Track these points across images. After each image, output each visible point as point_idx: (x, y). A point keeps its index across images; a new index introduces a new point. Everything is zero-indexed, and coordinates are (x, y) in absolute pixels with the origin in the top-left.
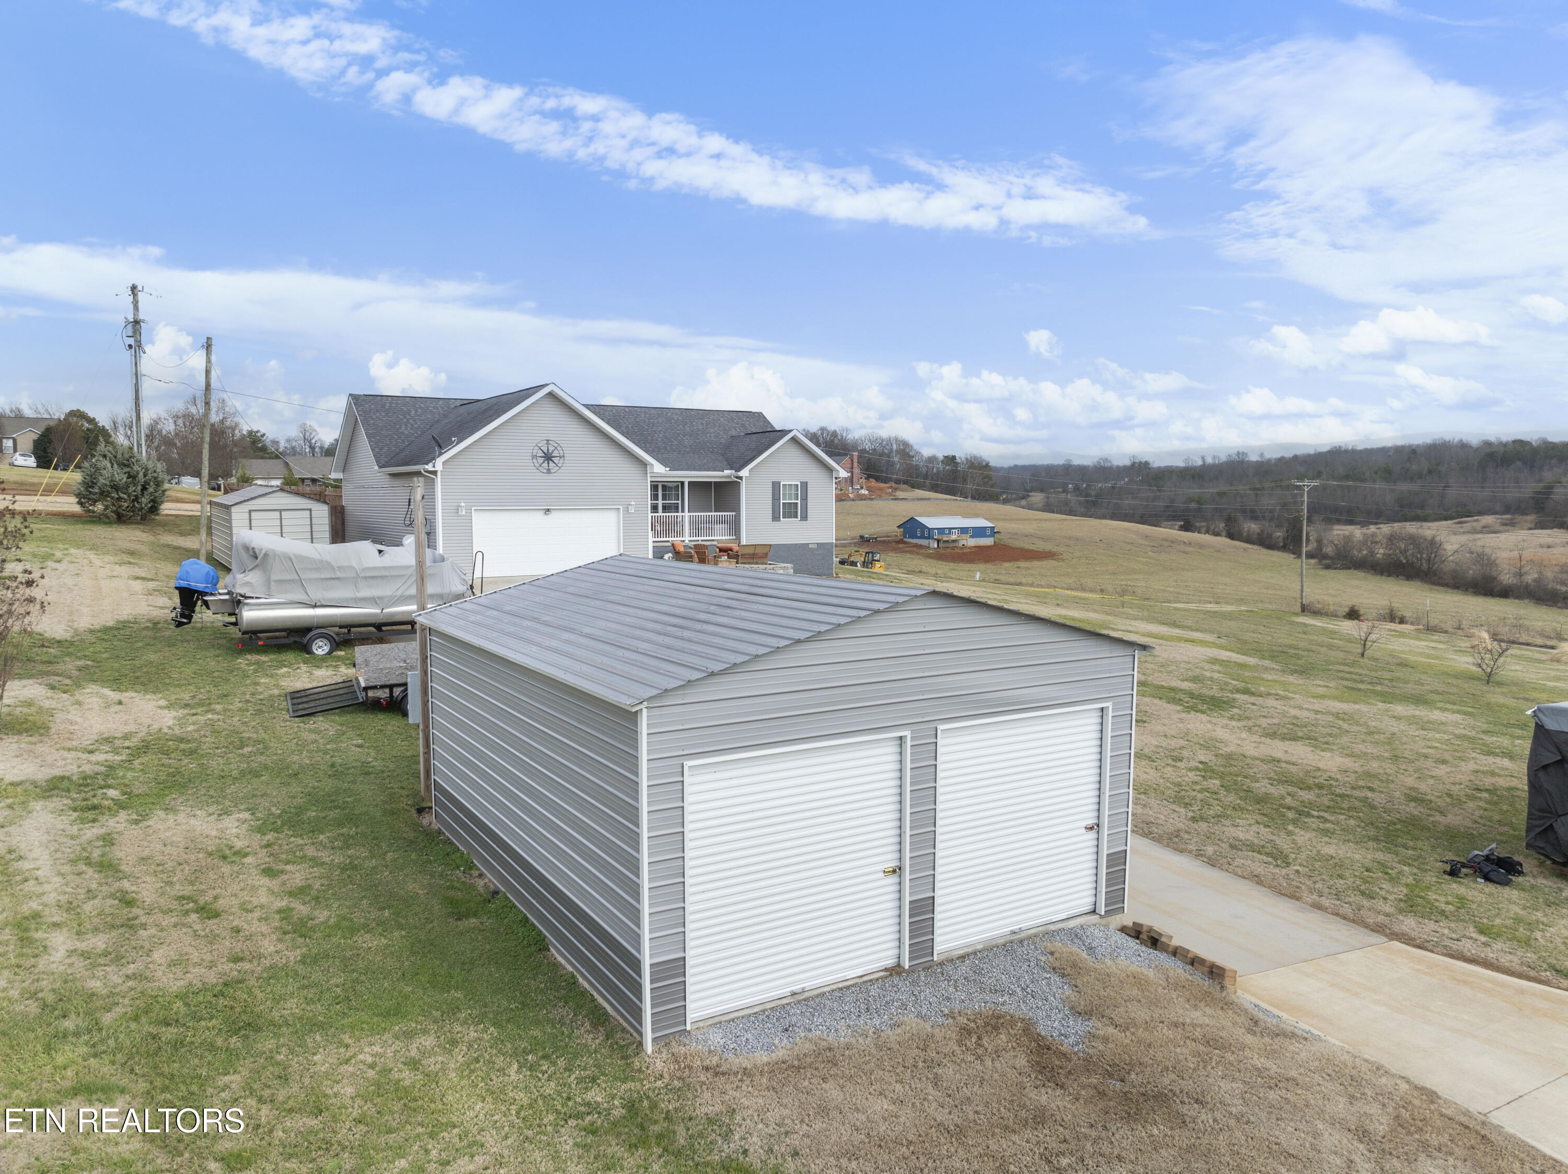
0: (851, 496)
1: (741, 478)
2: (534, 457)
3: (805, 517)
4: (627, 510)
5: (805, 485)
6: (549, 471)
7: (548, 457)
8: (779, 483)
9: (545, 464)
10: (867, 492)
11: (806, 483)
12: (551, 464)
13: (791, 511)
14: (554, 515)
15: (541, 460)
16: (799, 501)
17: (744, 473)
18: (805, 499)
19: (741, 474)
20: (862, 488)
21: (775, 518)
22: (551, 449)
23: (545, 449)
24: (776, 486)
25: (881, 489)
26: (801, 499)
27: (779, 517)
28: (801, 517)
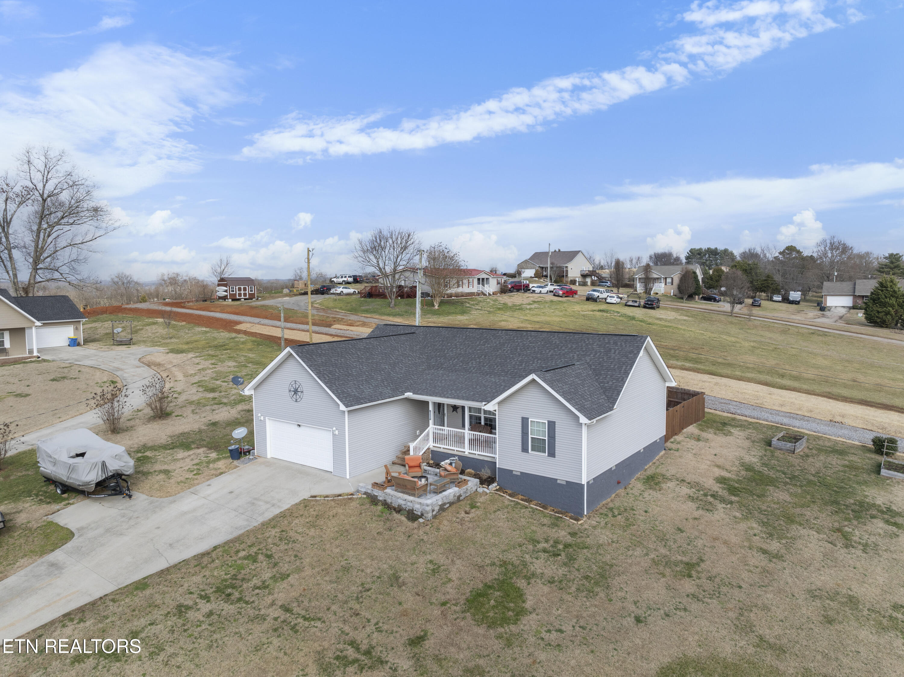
1: (494, 412)
2: (290, 391)
3: (552, 454)
5: (552, 425)
6: (296, 401)
8: (528, 419)
9: (295, 396)
13: (538, 446)
14: (302, 429)
15: (293, 393)
16: (546, 438)
17: (492, 406)
18: (552, 436)
19: (488, 407)
21: (525, 449)
22: (297, 386)
23: (294, 386)
24: (525, 421)
26: (549, 436)
27: (528, 450)
28: (549, 453)
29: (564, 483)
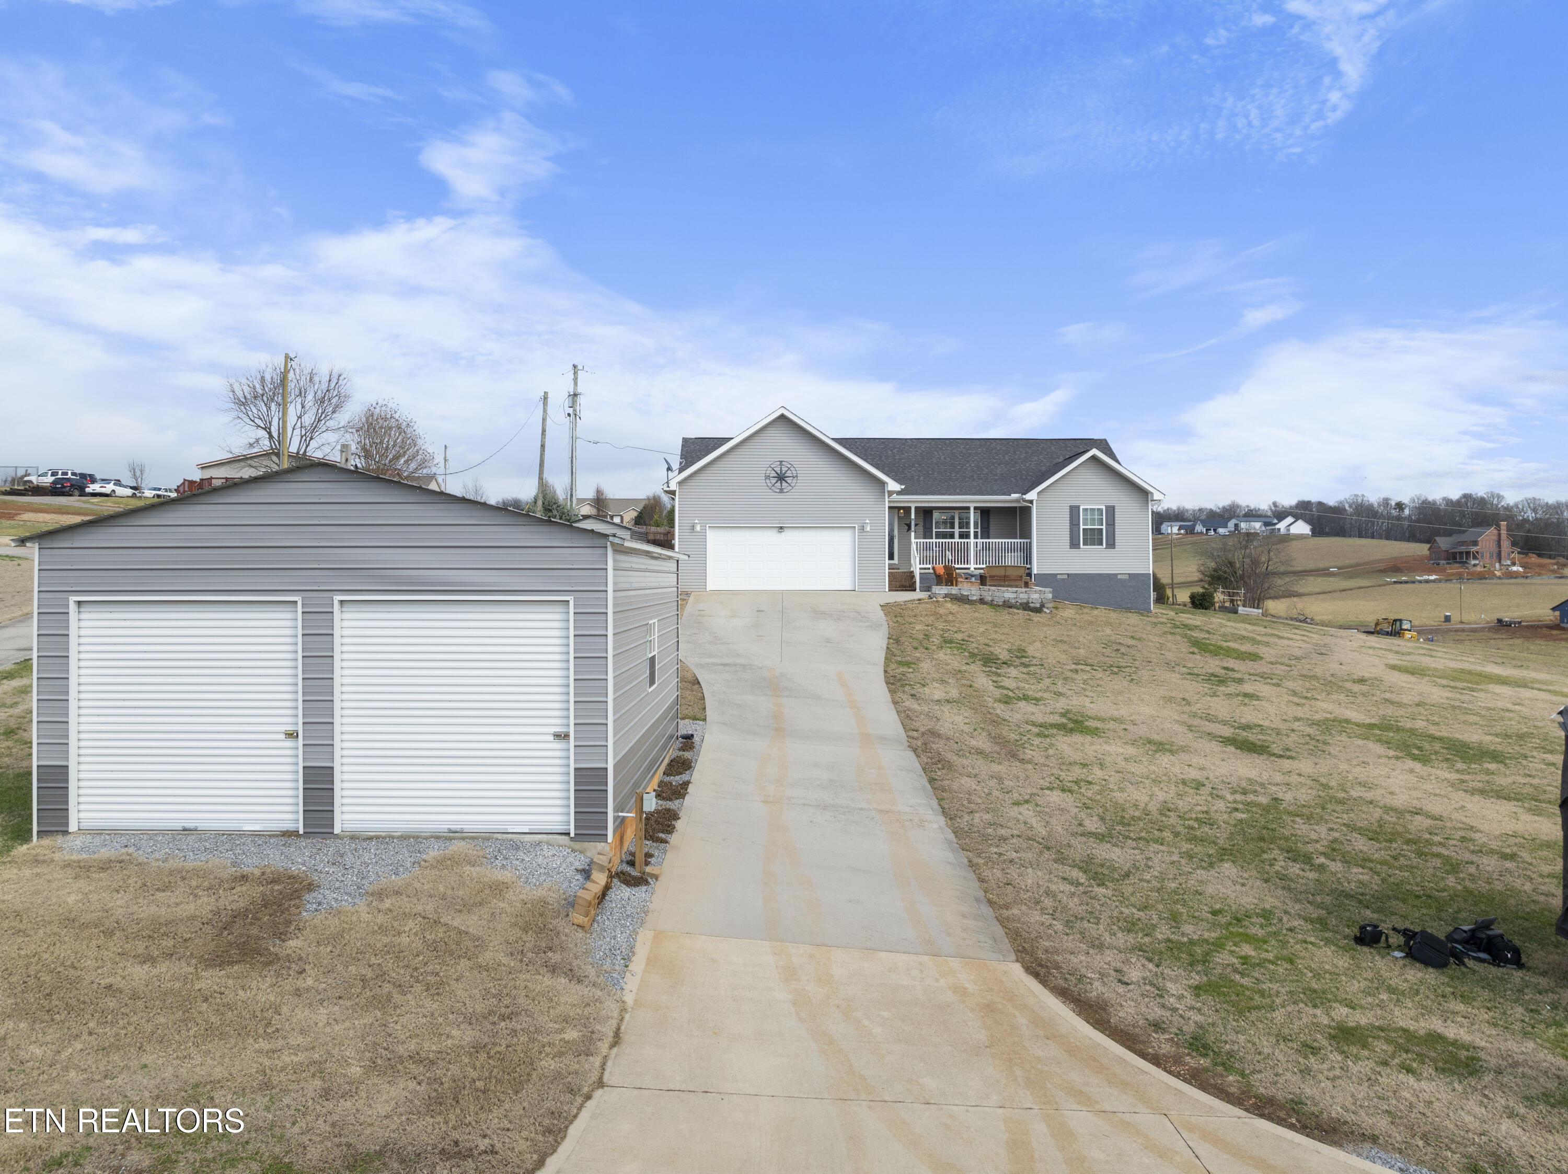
0: (1498, 573)
1: (1031, 502)
2: (767, 477)
3: (1111, 545)
4: (862, 529)
5: (1111, 510)
6: (781, 491)
7: (781, 478)
8: (1078, 507)
9: (778, 484)
10: (1521, 569)
11: (1113, 507)
12: (784, 484)
13: (1093, 537)
14: (787, 534)
15: (774, 481)
16: (1104, 527)
17: (1032, 495)
18: (1111, 524)
19: (1028, 497)
20: (1514, 564)
21: (1074, 544)
22: (784, 469)
23: (778, 470)
24: (1074, 511)
25: (1541, 566)
26: (1107, 524)
27: (1079, 544)
28: (1107, 544)
29: (1127, 577)
